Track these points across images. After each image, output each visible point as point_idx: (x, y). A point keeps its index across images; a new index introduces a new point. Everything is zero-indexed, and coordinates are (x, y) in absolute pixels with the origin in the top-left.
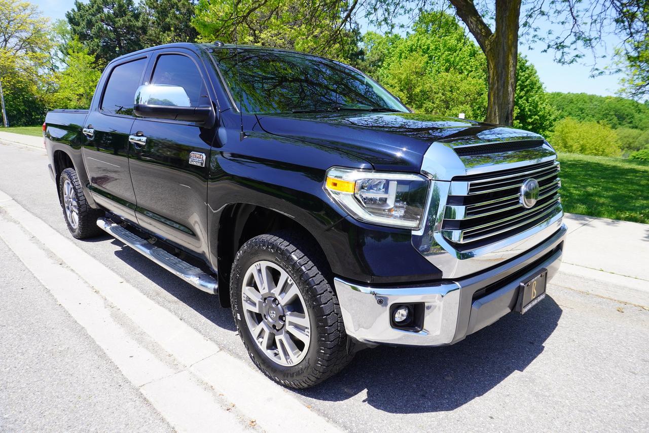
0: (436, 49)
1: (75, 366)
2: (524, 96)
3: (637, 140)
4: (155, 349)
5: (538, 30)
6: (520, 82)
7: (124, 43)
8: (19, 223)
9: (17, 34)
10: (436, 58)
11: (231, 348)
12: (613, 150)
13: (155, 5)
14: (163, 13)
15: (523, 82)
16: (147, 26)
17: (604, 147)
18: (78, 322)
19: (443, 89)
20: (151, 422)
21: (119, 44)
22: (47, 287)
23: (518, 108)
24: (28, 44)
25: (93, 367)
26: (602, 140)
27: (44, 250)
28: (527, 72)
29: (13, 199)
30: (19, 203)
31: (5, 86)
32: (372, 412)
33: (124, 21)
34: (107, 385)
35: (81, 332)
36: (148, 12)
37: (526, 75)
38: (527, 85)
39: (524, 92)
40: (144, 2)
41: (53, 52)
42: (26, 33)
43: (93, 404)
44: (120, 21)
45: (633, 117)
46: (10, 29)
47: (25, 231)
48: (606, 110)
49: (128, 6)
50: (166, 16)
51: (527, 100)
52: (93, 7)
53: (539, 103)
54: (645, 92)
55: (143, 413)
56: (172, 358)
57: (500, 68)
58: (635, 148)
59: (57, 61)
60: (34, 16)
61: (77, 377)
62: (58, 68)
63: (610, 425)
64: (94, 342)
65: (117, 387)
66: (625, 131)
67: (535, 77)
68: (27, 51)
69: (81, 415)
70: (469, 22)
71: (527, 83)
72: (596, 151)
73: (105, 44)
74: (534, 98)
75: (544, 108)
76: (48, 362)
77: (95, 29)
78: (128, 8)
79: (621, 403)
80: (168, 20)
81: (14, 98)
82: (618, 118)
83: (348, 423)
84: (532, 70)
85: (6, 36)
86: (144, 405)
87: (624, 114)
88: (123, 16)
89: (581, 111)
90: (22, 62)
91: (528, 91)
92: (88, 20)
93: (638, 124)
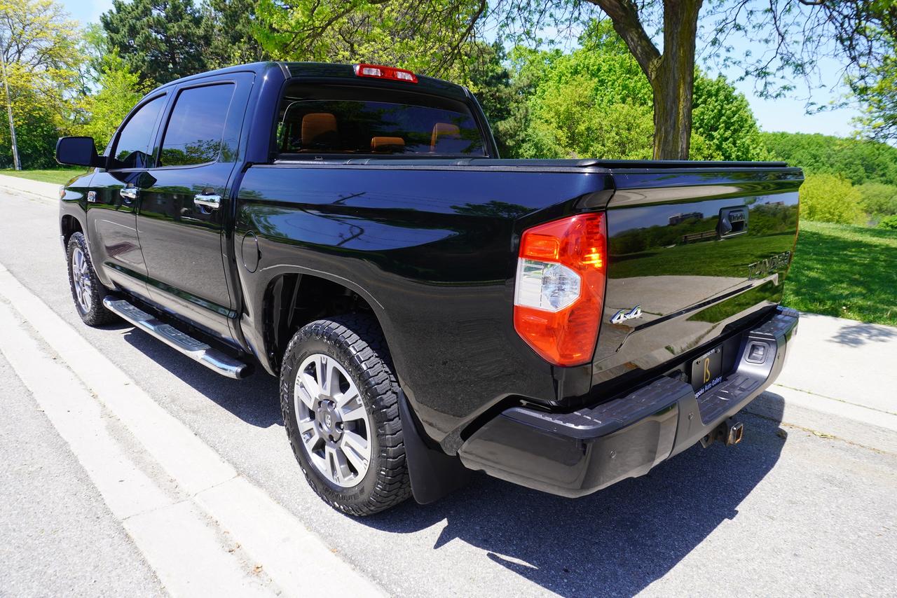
0: (610, 70)
1: (45, 491)
2: (730, 137)
3: (891, 201)
4: (154, 473)
5: (731, 50)
6: (724, 118)
7: (179, 58)
8: (10, 303)
9: (34, 44)
10: (610, 83)
11: (251, 473)
12: (854, 215)
13: (222, 6)
14: (233, 17)
15: (729, 118)
16: (212, 35)
17: (841, 210)
18: (61, 435)
19: (617, 126)
20: (127, 564)
21: (173, 59)
22: (30, 389)
23: (721, 153)
24: (49, 57)
25: (68, 493)
26: (839, 201)
27: (36, 339)
28: (735, 104)
29: (8, 270)
30: (14, 276)
31: (17, 114)
32: (413, 560)
33: (180, 27)
34: (82, 517)
35: (62, 448)
36: (213, 15)
37: (734, 109)
38: (734, 122)
39: (730, 132)
40: (209, 2)
41: (83, 68)
42: (47, 43)
43: (58, 540)
44: (174, 28)
45: (886, 168)
46: (26, 37)
47: (16, 314)
48: (849, 158)
49: (186, 7)
50: (236, 21)
51: (734, 143)
52: (137, 7)
53: (751, 148)
54: (889, 136)
55: (120, 552)
56: (174, 484)
57: (669, 103)
58: (889, 212)
59: (89, 80)
60: (59, 18)
61: (45, 506)
62: (90, 90)
63: (719, 584)
64: (76, 461)
65: (93, 520)
66: (876, 188)
67: (745, 112)
68: (47, 67)
69: (39, 554)
70: (629, 39)
71: (735, 119)
72: (831, 215)
73: (153, 58)
74: (744, 140)
75: (758, 154)
76: (11, 486)
77: (139, 39)
78: (186, 10)
79: (741, 556)
80: (239, 27)
81: (29, 131)
82: (866, 170)
83: (379, 572)
84: (742, 101)
85: (20, 45)
86: (124, 543)
87: (874, 163)
88: (178, 21)
89: (815, 159)
90: (42, 81)
91: (735, 131)
92: (130, 26)
93: (894, 178)
